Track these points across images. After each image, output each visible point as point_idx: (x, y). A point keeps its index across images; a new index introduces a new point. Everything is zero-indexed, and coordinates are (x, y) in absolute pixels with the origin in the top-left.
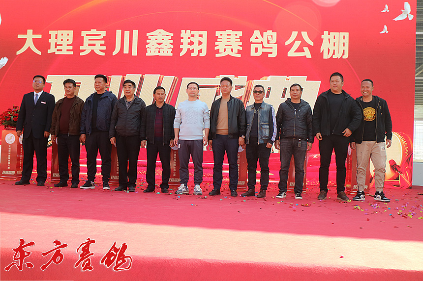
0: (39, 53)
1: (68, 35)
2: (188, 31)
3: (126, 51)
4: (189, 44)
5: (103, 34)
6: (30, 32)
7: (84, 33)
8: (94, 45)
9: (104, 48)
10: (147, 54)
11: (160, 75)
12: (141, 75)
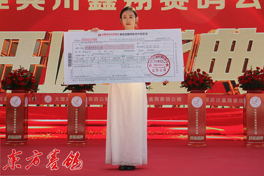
3: (67, 5)
9: (43, 2)
10: (90, 9)
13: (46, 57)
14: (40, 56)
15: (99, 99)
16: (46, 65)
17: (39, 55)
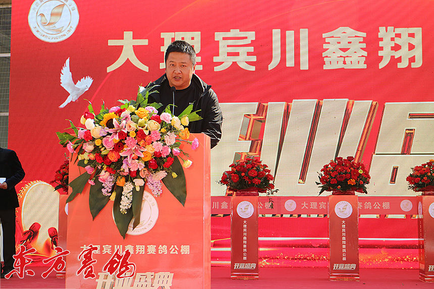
0: (145, 69)
1: (193, 38)
2: (390, 28)
3: (290, 63)
4: (393, 48)
5: (251, 36)
6: (128, 35)
7: (219, 36)
8: (237, 54)
9: (254, 59)
10: (325, 67)
11: (347, 100)
12: (316, 100)
13: (259, 142)
14: (249, 139)
15: (372, 205)
16: (260, 154)
17: (247, 138)
